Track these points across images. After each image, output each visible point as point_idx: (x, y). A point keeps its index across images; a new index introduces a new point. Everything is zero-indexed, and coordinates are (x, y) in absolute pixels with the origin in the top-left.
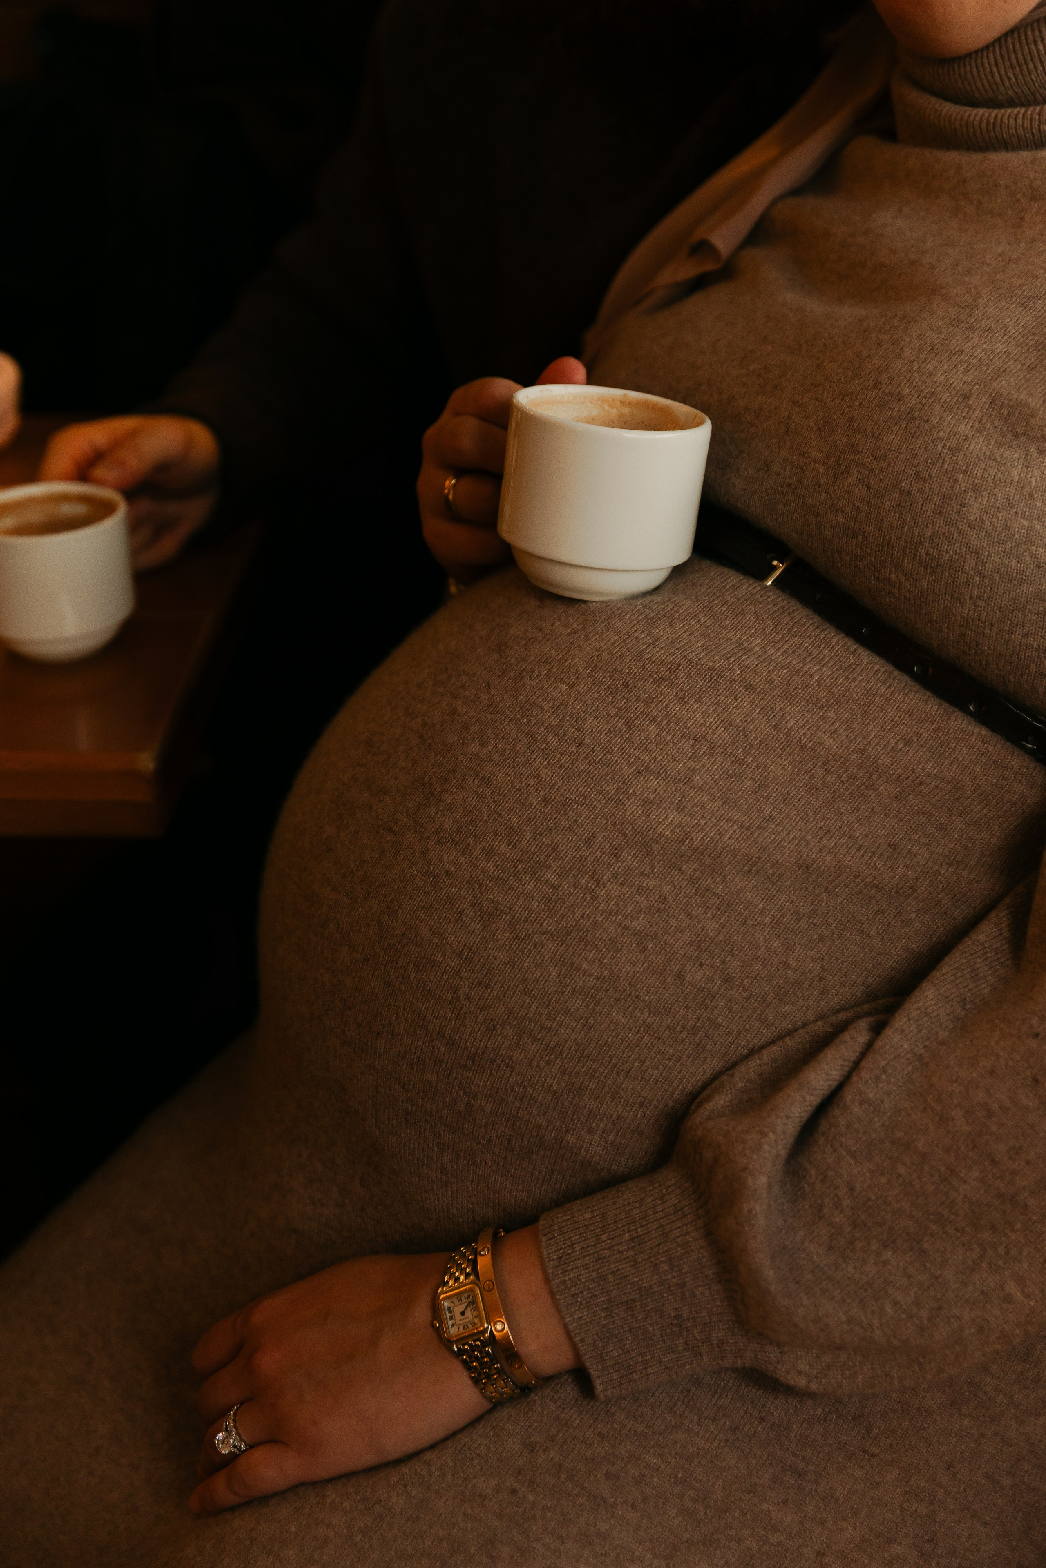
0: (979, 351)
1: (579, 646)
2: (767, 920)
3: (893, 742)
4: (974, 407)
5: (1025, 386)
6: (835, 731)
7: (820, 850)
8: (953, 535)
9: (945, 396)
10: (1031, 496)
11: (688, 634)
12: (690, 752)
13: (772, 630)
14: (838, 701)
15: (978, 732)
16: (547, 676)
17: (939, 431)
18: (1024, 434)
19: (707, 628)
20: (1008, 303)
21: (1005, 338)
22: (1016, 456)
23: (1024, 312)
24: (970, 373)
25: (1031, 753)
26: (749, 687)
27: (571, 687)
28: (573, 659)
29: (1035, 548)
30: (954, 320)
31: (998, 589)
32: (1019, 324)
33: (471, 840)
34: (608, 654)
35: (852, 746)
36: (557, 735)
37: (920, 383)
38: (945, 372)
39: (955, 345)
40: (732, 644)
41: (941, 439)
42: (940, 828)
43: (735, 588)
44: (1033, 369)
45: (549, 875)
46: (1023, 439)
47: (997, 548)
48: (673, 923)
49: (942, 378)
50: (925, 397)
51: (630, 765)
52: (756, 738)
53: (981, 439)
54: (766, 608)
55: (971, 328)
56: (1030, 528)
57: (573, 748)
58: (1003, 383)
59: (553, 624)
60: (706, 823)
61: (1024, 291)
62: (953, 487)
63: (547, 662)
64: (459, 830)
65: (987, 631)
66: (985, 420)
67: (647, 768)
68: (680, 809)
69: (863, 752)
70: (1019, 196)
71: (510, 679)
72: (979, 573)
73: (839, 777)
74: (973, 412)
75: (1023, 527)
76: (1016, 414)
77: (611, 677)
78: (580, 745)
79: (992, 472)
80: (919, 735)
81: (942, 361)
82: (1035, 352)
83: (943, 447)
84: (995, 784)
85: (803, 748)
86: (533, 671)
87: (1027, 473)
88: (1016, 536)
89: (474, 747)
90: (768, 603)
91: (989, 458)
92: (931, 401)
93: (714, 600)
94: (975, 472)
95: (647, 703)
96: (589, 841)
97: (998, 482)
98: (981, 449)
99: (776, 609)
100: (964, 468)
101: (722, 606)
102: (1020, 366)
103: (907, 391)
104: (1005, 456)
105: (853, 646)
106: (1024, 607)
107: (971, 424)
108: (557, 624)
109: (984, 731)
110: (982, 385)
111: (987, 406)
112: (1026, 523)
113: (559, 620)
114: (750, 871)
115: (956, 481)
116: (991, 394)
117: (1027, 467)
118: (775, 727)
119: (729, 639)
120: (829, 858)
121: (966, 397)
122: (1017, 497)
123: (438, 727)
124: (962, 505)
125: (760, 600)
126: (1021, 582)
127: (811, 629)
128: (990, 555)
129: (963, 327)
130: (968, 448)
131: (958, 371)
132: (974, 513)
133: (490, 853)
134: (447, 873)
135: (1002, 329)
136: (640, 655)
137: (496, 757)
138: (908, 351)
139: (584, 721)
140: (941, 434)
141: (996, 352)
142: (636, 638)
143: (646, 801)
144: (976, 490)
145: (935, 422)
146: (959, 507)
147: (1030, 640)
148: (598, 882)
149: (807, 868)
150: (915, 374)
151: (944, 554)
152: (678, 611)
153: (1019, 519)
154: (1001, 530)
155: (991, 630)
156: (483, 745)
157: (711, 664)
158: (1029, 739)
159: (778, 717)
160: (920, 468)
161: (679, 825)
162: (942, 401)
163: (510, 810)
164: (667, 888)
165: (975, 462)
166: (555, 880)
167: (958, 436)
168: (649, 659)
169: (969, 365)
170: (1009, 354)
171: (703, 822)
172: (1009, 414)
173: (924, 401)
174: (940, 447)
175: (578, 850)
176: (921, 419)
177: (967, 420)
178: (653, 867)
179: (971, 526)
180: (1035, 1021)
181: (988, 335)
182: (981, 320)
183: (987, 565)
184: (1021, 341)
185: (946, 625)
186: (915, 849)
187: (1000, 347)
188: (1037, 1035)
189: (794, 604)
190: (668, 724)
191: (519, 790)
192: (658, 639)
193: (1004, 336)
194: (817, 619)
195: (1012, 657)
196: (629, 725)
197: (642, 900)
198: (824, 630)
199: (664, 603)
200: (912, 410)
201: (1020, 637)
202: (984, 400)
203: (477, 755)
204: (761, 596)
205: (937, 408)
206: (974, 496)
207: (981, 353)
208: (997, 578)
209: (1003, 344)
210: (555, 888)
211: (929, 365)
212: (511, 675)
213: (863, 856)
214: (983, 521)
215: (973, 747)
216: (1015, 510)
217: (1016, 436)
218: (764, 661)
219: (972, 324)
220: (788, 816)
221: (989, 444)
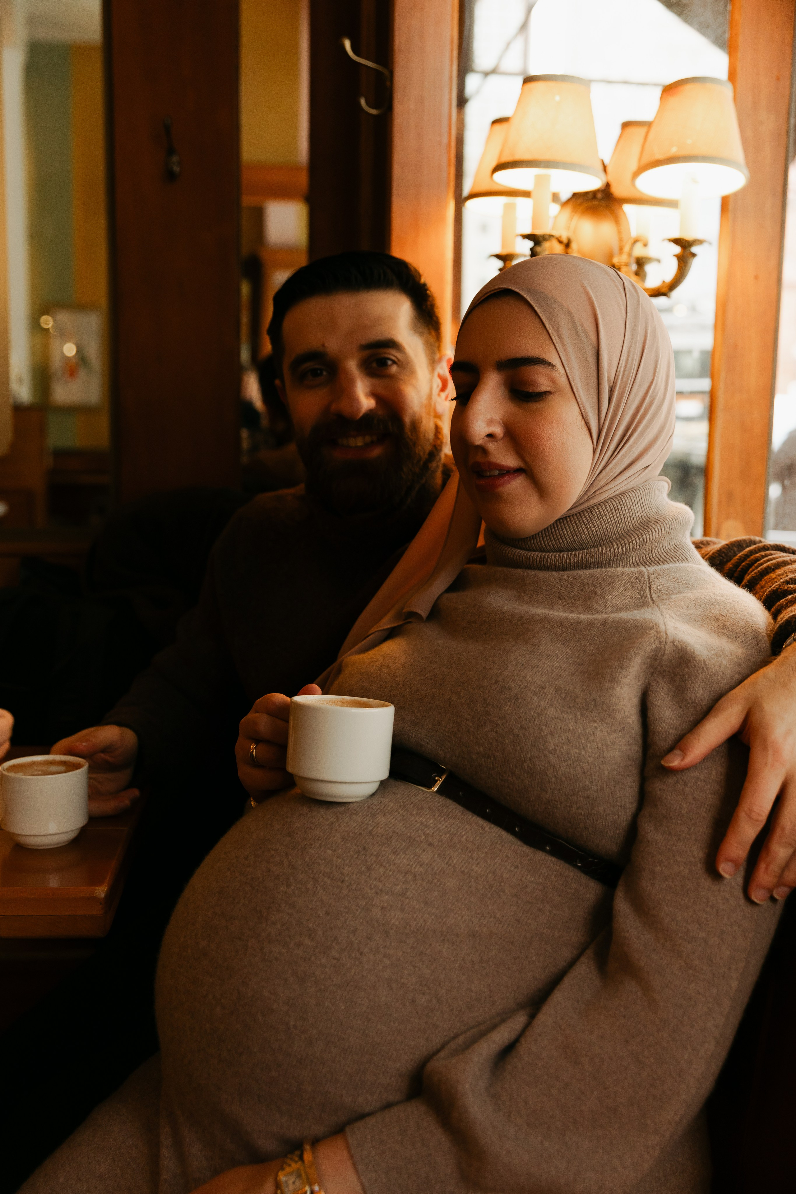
0: (546, 666)
1: (336, 830)
2: (457, 966)
3: (508, 868)
4: (548, 693)
5: (571, 683)
6: (478, 864)
7: (480, 926)
8: (541, 757)
9: (533, 687)
10: (579, 738)
11: (394, 819)
12: (404, 879)
13: (438, 816)
14: (478, 847)
15: (551, 860)
16: (320, 847)
17: (531, 705)
18: (574, 706)
19: (404, 816)
20: (556, 643)
21: (558, 659)
22: (570, 717)
23: (565, 647)
24: (543, 677)
25: (579, 868)
26: (431, 844)
27: (334, 851)
28: (334, 837)
29: (582, 763)
30: (531, 651)
31: (564, 785)
32: (563, 653)
33: (288, 939)
34: (353, 833)
35: (488, 870)
36: (329, 877)
37: (519, 682)
38: (531, 676)
39: (534, 663)
40: (418, 823)
41: (533, 709)
42: (540, 910)
43: (416, 795)
44: (574, 674)
45: (334, 953)
46: (573, 709)
47: (563, 763)
48: (406, 972)
49: (530, 679)
50: (523, 688)
51: (371, 889)
52: (438, 869)
53: (553, 709)
54: (434, 804)
55: (540, 655)
56: (580, 754)
57: (339, 883)
58: (561, 681)
59: (319, 820)
60: (417, 916)
61: (563, 638)
62: (540, 732)
63: (318, 839)
64: (280, 934)
65: (559, 806)
66: (553, 699)
67: (381, 890)
68: (402, 910)
69: (494, 872)
70: (552, 596)
71: (299, 850)
72: (555, 776)
73: (484, 886)
74: (547, 696)
75: (576, 753)
76: (569, 697)
77: (356, 845)
78: (343, 881)
79: (559, 725)
80: (521, 863)
81: (529, 671)
82: (573, 666)
83: (534, 713)
84: (563, 884)
85: (463, 872)
86: (311, 845)
87: (576, 726)
88: (573, 758)
89: (283, 888)
90: (435, 802)
91: (557, 718)
92: (526, 690)
93: (406, 802)
94: (551, 725)
95: (377, 856)
96: (354, 932)
97: (563, 730)
98: (553, 714)
99: (439, 805)
100: (545, 723)
101: (411, 804)
102: (567, 673)
103: (513, 686)
104: (565, 717)
105: (481, 821)
106: (578, 794)
107: (547, 701)
108: (321, 819)
109: (554, 859)
110: (550, 683)
111: (554, 692)
112: (577, 751)
113: (322, 817)
114: (444, 940)
115: (541, 730)
116: (556, 687)
117: (576, 723)
118: (447, 863)
119: (416, 821)
120: (485, 929)
121: (543, 688)
122: (572, 738)
123: (261, 879)
124: (546, 742)
125: (430, 800)
126: (576, 781)
127: (459, 814)
128: (560, 767)
129: (536, 655)
130: (546, 713)
131: (537, 675)
132: (551, 746)
133: (299, 945)
134: (276, 959)
135: (556, 655)
136: (370, 832)
137: (297, 892)
138: (510, 666)
139: (344, 869)
140: (532, 706)
141: (555, 667)
142: (367, 824)
143: (382, 908)
144: (552, 734)
145: (529, 700)
146: (543, 743)
147: (580, 811)
148: (361, 954)
149: (474, 936)
150: (516, 677)
151: (537, 767)
152: (387, 809)
153: (574, 749)
154: (565, 754)
155: (561, 805)
156: (288, 886)
157: (409, 834)
158: (578, 861)
159: (447, 859)
160: (523, 724)
161: (403, 919)
162: (531, 690)
163: (308, 920)
164: (400, 954)
165: (550, 720)
166: (338, 956)
167: (541, 707)
168: (376, 834)
169: (542, 673)
170: (561, 667)
171: (415, 916)
172: (565, 697)
173: (522, 690)
174: (532, 713)
175: (348, 937)
176: (522, 698)
177: (545, 699)
178: (391, 943)
179: (550, 752)
180: (622, 1009)
181: (549, 658)
182: (545, 651)
183: (559, 772)
184: (566, 661)
185: (537, 803)
186: (529, 921)
187: (556, 664)
188: (624, 1016)
189: (449, 802)
190: (389, 866)
191: (312, 909)
192: (378, 824)
193: (557, 658)
194: (461, 809)
195: (571, 819)
196: (369, 868)
197: (387, 962)
198: (466, 815)
199: (379, 805)
200: (516, 694)
201: (575, 809)
202: (552, 690)
203: (286, 892)
204: (431, 799)
205: (529, 693)
206: (551, 737)
207: (547, 666)
208: (564, 779)
209: (557, 662)
210: (338, 959)
211: (522, 673)
212: (299, 847)
213: (503, 927)
214: (556, 750)
215: (548, 867)
216: (571, 744)
217: (570, 707)
218: (437, 830)
219: (540, 653)
220: (460, 909)
221: (557, 711)
